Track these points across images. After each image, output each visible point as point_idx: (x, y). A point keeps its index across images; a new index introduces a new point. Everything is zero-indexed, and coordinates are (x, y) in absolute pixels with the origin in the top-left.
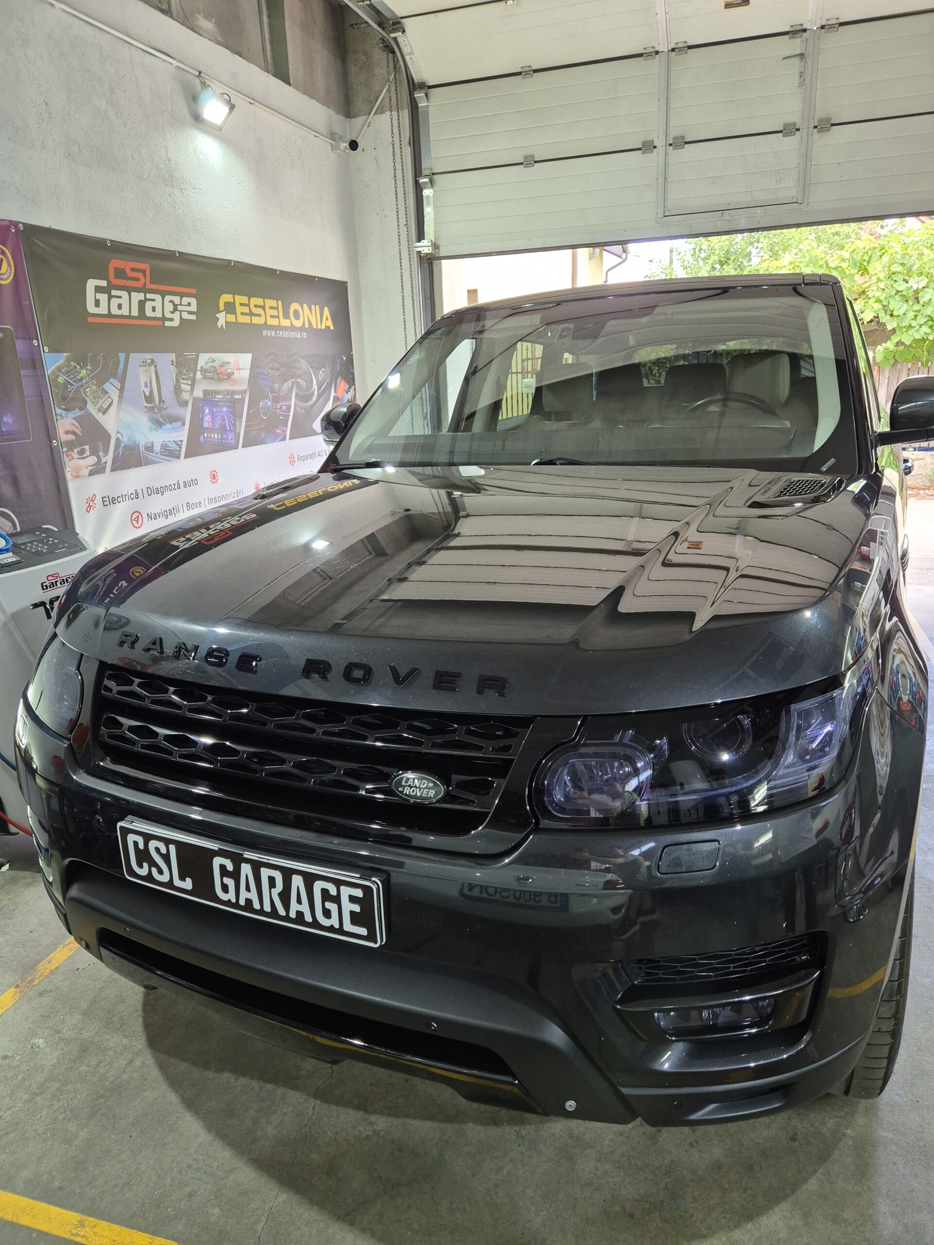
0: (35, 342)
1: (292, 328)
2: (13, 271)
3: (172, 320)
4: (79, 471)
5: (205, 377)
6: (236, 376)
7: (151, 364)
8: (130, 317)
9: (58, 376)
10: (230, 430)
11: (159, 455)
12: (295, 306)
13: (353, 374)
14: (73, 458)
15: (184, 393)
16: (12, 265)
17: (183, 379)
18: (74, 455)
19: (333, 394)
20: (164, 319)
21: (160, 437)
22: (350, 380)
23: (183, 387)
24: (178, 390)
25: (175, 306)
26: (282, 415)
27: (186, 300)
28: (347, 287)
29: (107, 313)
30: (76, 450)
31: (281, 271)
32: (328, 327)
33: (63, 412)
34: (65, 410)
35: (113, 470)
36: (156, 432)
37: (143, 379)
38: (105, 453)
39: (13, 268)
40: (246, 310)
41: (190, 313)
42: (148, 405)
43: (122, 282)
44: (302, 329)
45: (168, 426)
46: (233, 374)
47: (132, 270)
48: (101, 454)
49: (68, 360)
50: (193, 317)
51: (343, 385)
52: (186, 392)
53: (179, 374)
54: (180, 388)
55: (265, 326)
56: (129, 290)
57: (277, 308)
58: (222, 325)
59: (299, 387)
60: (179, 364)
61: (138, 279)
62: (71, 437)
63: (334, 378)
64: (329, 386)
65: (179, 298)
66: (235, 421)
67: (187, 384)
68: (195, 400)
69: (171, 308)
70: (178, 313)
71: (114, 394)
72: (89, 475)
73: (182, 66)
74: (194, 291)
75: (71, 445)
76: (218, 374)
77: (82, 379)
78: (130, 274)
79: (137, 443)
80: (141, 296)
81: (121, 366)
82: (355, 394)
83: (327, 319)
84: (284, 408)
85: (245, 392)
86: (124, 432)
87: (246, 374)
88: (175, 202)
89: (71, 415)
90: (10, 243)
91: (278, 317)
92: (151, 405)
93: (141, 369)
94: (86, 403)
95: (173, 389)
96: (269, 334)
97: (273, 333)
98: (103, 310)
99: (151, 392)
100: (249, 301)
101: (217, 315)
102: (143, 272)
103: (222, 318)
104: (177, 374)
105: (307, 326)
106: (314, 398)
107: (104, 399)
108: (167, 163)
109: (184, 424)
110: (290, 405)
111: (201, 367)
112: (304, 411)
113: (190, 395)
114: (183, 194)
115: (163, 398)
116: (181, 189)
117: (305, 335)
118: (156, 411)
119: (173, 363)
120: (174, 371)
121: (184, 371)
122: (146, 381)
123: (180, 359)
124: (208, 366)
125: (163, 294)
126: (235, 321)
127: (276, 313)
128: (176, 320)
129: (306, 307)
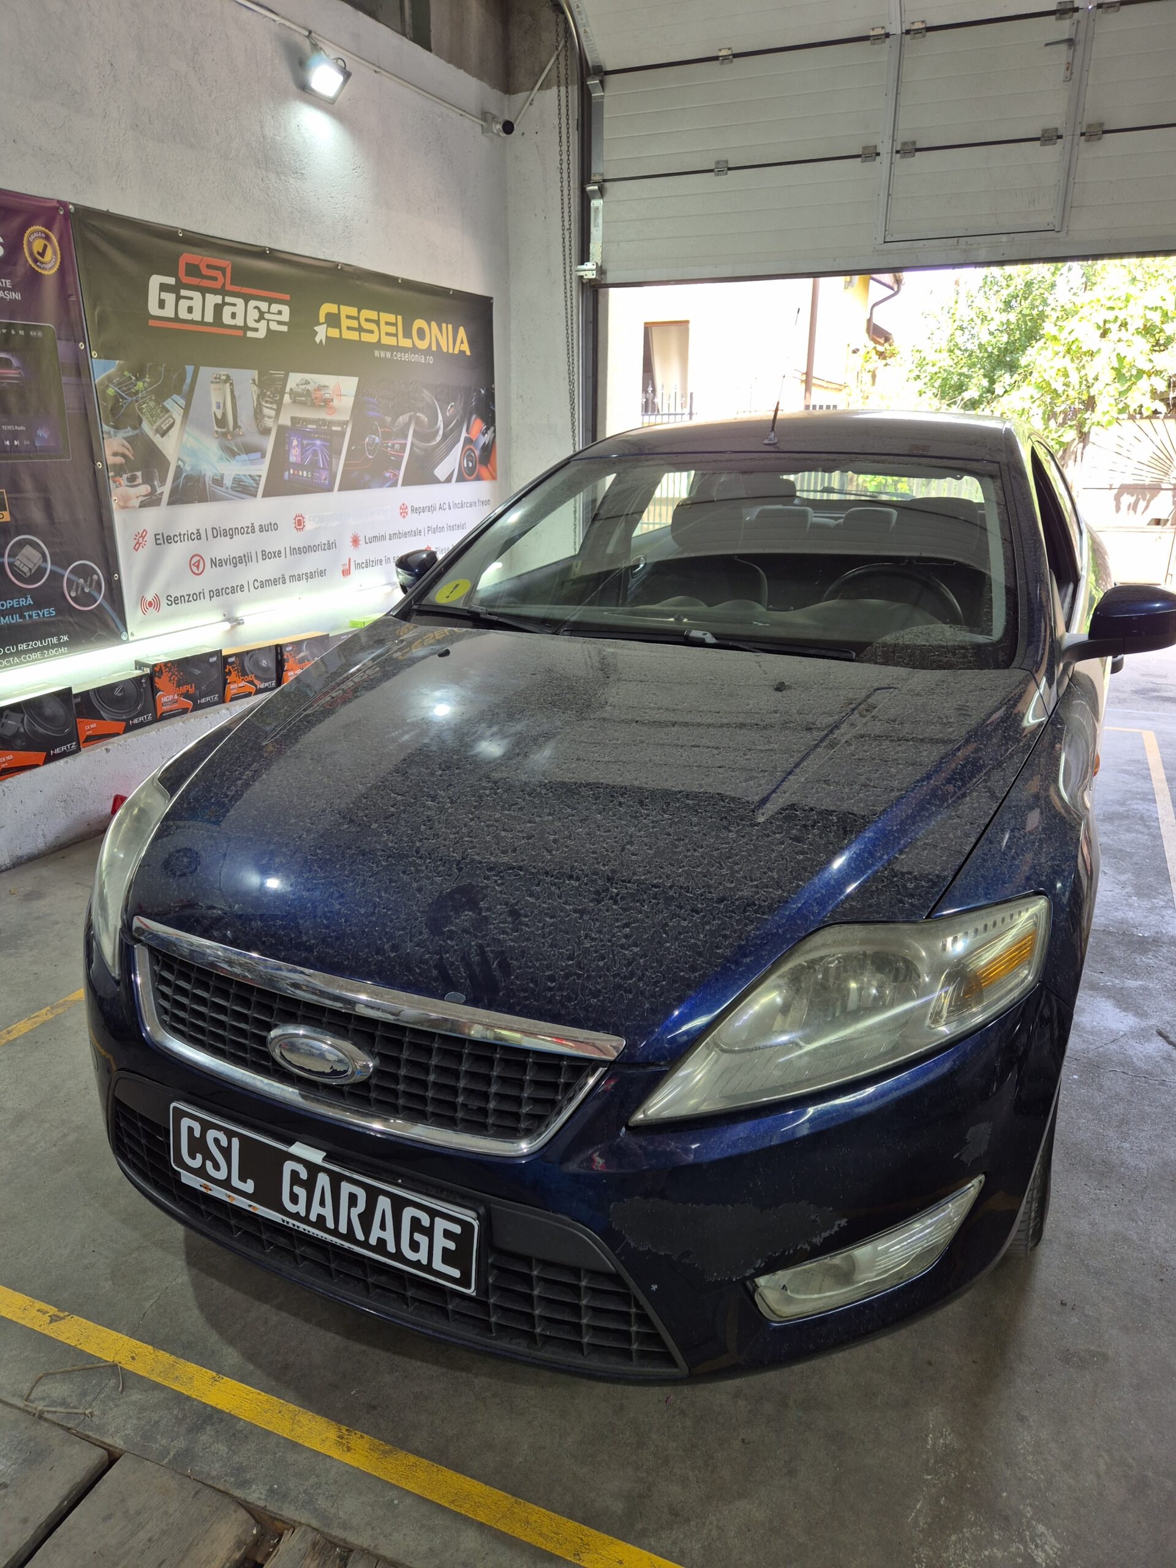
0: (82, 346)
1: (414, 350)
2: (59, 260)
3: (256, 330)
4: (128, 500)
5: (294, 402)
6: (335, 403)
7: (225, 382)
8: (202, 323)
9: (107, 387)
10: (324, 468)
11: (230, 490)
12: (419, 323)
13: (493, 412)
14: (120, 484)
15: (266, 419)
16: (59, 252)
17: (267, 402)
18: (122, 482)
19: (464, 434)
20: (246, 328)
21: (232, 469)
22: (489, 419)
23: (266, 411)
24: (258, 413)
25: (262, 315)
26: (394, 455)
27: (275, 307)
28: (492, 304)
29: (172, 315)
30: (125, 476)
31: (403, 280)
32: (462, 352)
33: (112, 430)
34: (113, 427)
35: (169, 504)
36: (228, 463)
37: (215, 398)
38: (161, 482)
39: (59, 256)
40: (355, 324)
41: (280, 323)
42: (220, 430)
43: (195, 281)
44: (428, 351)
45: (244, 457)
46: (332, 400)
47: (209, 266)
48: (156, 483)
49: (121, 369)
50: (285, 329)
51: (478, 424)
52: (270, 417)
53: (261, 396)
54: (261, 410)
55: (379, 345)
56: (204, 291)
57: (395, 325)
58: (321, 341)
59: (418, 422)
60: (262, 384)
62: (119, 460)
63: (466, 417)
64: (459, 425)
65: (267, 304)
66: (331, 458)
67: (271, 408)
68: (281, 429)
69: (256, 315)
70: (264, 323)
71: (177, 414)
72: (140, 507)
73: (288, 24)
74: (287, 297)
75: (119, 470)
76: (312, 400)
77: (137, 393)
78: (205, 271)
79: (203, 473)
80: (218, 299)
81: (188, 381)
82: (495, 437)
83: (462, 342)
84: (397, 447)
85: (346, 423)
86: (186, 458)
87: (348, 402)
88: (269, 188)
89: (122, 434)
90: (57, 226)
91: (396, 335)
92: (223, 430)
93: (213, 386)
94: (140, 421)
95: (252, 412)
96: (383, 354)
97: (388, 355)
98: (169, 312)
99: (224, 414)
100: (359, 314)
101: (315, 328)
102: (223, 270)
103: (322, 333)
104: (258, 396)
105: (434, 348)
107: (163, 419)
108: (262, 140)
109: (263, 456)
110: (406, 444)
111: (291, 389)
112: (423, 453)
113: (274, 422)
114: (280, 179)
115: (239, 423)
116: (277, 173)
117: (431, 360)
118: (229, 437)
119: (254, 381)
120: (255, 391)
121: (269, 393)
122: (218, 401)
123: (264, 378)
124: (300, 389)
125: (247, 299)
126: (338, 336)
127: (393, 330)
128: (262, 330)
129: (434, 325)
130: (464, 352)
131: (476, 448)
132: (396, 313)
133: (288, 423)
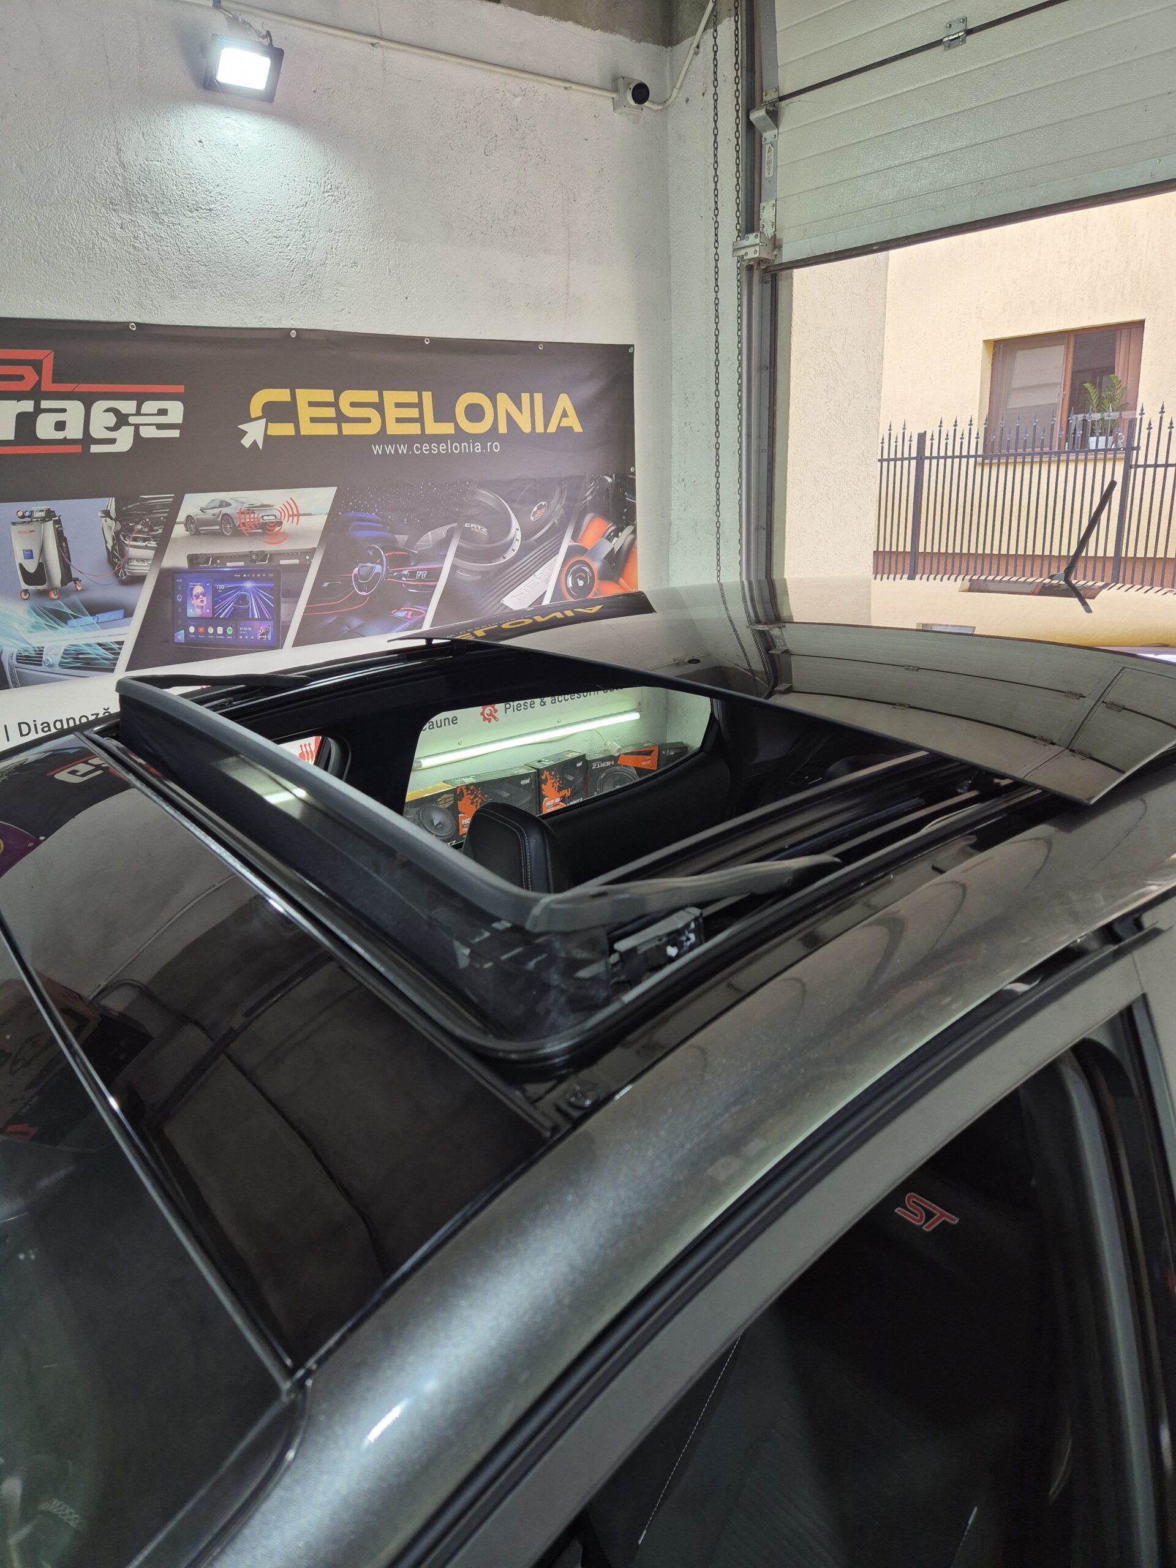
1: (460, 435)
3: (113, 441)
5: (197, 533)
6: (287, 525)
7: (44, 520)
10: (263, 618)
11: (58, 669)
12: (469, 398)
13: (632, 507)
15: (134, 563)
17: (135, 539)
19: (567, 542)
21: (61, 640)
22: (622, 516)
23: (132, 552)
26: (414, 587)
27: (150, 406)
28: (631, 355)
31: (433, 340)
32: (564, 429)
36: (52, 632)
37: (21, 545)
40: (331, 412)
42: (32, 588)
45: (89, 619)
46: (280, 524)
47: (4, 362)
50: (175, 433)
51: (597, 527)
52: (143, 560)
53: (124, 532)
54: (123, 553)
55: (382, 437)
57: (419, 405)
58: (255, 442)
59: (467, 535)
60: (121, 516)
63: (571, 519)
64: (557, 533)
66: (277, 603)
67: (146, 547)
68: (166, 572)
70: (128, 429)
74: (180, 389)
76: (235, 527)
80: (28, 406)
82: (635, 539)
83: (565, 414)
84: (423, 574)
85: (312, 551)
87: (319, 522)
88: (137, 237)
91: (420, 420)
92: (40, 588)
96: (390, 449)
97: (403, 449)
99: (42, 568)
100: (337, 397)
101: (242, 427)
102: (37, 366)
103: (254, 433)
104: (117, 534)
105: (503, 429)
106: (510, 555)
108: (120, 171)
109: (129, 613)
110: (441, 569)
111: (189, 517)
112: (479, 577)
113: (151, 565)
114: (161, 222)
115: (75, 574)
116: (154, 212)
117: (496, 446)
118: (53, 596)
119: (107, 514)
120: (110, 527)
121: (140, 527)
122: (29, 548)
123: (129, 507)
124: (209, 515)
125: (87, 401)
126: (292, 433)
127: (414, 413)
128: (124, 440)
129: (503, 399)
130: (571, 428)
131: (594, 560)
132: (419, 389)
133: (184, 564)
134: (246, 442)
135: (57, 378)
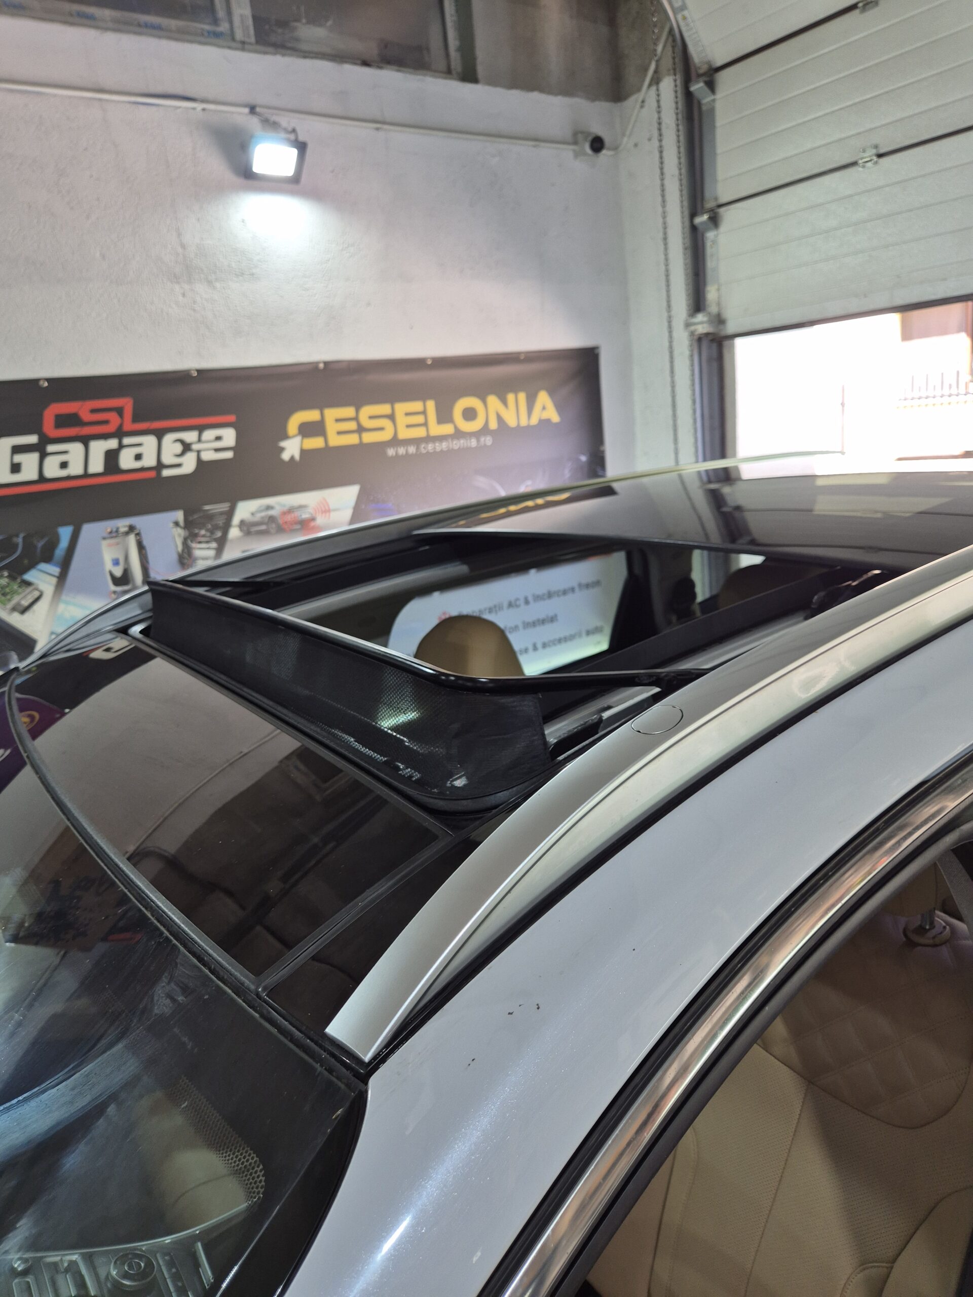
1: (459, 434)
3: (179, 465)
5: (249, 533)
6: (320, 520)
7: (127, 533)
8: (86, 475)
12: (465, 403)
17: (200, 542)
20: (160, 466)
23: (198, 552)
25: (187, 447)
27: (209, 434)
28: (597, 355)
29: (34, 476)
31: (434, 359)
32: (545, 423)
37: (110, 555)
40: (353, 425)
41: (217, 450)
42: (119, 589)
43: (71, 431)
44: (485, 430)
46: (313, 518)
47: (94, 411)
50: (229, 455)
52: (205, 559)
53: (190, 538)
54: (190, 556)
55: (395, 441)
56: (85, 441)
57: (424, 413)
58: (293, 455)
60: (189, 525)
61: (106, 422)
65: (194, 433)
67: (208, 548)
69: (179, 448)
70: (191, 455)
71: (46, 584)
73: (215, 107)
74: (232, 418)
76: (278, 525)
78: (86, 416)
80: (113, 444)
81: (64, 543)
83: (544, 408)
87: (345, 516)
88: (195, 302)
91: (425, 424)
92: (125, 588)
93: (104, 543)
95: (175, 557)
96: (401, 451)
97: (412, 449)
98: (29, 472)
99: (126, 570)
100: (357, 411)
101: (283, 444)
102: (120, 411)
103: (291, 448)
104: (185, 539)
105: (494, 426)
107: (22, 595)
108: (180, 250)
111: (242, 521)
114: (214, 288)
115: (153, 576)
116: (210, 282)
117: (488, 440)
119: (177, 524)
120: (179, 534)
121: (203, 532)
122: (115, 556)
123: (195, 516)
124: (258, 517)
125: (159, 435)
126: (322, 445)
127: (420, 419)
128: (189, 465)
129: (492, 400)
130: (548, 419)
132: (424, 399)
134: (286, 456)
135: (136, 418)
